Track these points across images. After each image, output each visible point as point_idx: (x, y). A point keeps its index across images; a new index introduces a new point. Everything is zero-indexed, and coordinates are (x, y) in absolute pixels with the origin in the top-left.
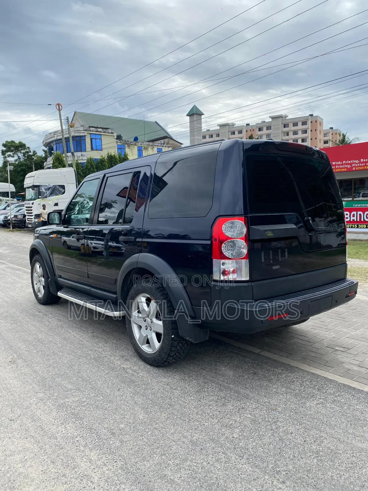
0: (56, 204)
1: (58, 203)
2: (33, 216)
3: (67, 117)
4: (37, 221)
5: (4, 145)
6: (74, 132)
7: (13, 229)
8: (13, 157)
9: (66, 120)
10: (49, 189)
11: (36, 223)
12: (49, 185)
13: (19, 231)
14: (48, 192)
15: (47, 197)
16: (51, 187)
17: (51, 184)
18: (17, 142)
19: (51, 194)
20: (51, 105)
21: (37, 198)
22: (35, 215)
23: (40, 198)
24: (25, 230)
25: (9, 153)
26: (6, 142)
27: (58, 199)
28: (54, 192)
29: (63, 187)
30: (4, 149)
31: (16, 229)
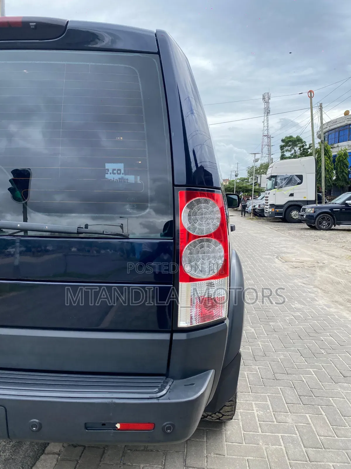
0: (292, 195)
1: (293, 194)
2: (268, 205)
3: (320, 104)
4: (271, 210)
5: (283, 141)
6: (348, 120)
7: (253, 218)
8: (290, 151)
9: (320, 107)
10: (285, 179)
11: (270, 212)
12: (286, 175)
13: (258, 219)
14: (284, 182)
15: (282, 187)
16: (288, 177)
17: (288, 174)
18: (295, 136)
19: (287, 184)
20: (302, 93)
21: (273, 188)
22: (270, 205)
23: (276, 188)
24: (264, 219)
25: (287, 148)
26: (286, 137)
27: (294, 189)
28: (291, 182)
29: (301, 177)
30: (283, 144)
31: (256, 217)
